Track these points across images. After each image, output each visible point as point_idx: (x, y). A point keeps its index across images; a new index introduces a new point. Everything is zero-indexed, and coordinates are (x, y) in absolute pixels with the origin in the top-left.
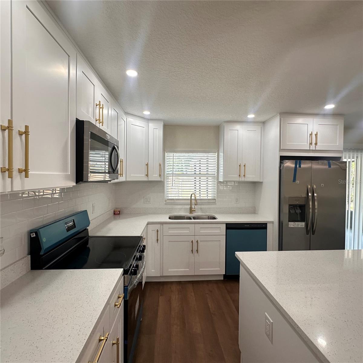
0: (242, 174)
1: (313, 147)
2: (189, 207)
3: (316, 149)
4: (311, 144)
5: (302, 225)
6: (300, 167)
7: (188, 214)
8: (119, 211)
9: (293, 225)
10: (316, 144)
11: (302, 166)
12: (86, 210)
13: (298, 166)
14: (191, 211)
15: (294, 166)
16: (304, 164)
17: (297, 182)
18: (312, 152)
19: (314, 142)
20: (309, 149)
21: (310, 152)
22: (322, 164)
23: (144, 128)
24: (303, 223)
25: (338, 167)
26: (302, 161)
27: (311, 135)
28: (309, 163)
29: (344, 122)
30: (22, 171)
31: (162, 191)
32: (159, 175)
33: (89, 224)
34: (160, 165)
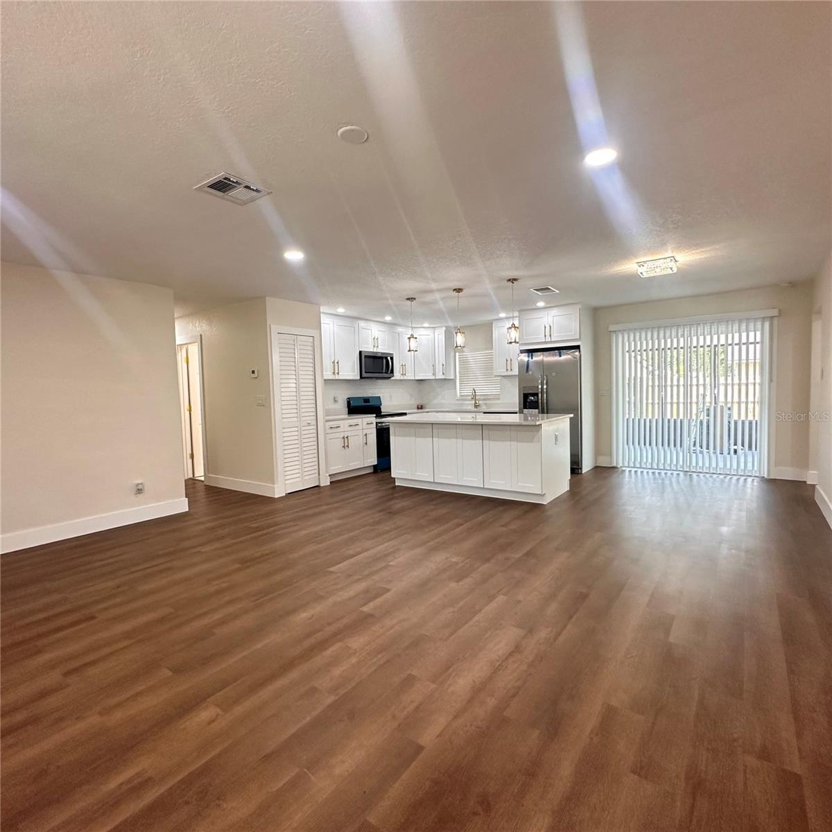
0: (509, 368)
1: (548, 339)
2: (474, 402)
3: (552, 340)
4: (545, 336)
5: (535, 411)
6: (532, 358)
7: (474, 409)
9: (527, 412)
10: (550, 336)
11: (534, 358)
12: (379, 397)
13: (530, 358)
14: (476, 406)
15: (527, 359)
16: (537, 356)
17: (530, 372)
19: (547, 334)
20: (545, 341)
21: (548, 344)
22: (553, 355)
24: (537, 410)
25: (569, 356)
26: (534, 354)
27: (545, 327)
28: (540, 355)
29: (580, 309)
30: (337, 373)
31: (455, 388)
32: (443, 374)
33: (381, 405)
34: (443, 365)
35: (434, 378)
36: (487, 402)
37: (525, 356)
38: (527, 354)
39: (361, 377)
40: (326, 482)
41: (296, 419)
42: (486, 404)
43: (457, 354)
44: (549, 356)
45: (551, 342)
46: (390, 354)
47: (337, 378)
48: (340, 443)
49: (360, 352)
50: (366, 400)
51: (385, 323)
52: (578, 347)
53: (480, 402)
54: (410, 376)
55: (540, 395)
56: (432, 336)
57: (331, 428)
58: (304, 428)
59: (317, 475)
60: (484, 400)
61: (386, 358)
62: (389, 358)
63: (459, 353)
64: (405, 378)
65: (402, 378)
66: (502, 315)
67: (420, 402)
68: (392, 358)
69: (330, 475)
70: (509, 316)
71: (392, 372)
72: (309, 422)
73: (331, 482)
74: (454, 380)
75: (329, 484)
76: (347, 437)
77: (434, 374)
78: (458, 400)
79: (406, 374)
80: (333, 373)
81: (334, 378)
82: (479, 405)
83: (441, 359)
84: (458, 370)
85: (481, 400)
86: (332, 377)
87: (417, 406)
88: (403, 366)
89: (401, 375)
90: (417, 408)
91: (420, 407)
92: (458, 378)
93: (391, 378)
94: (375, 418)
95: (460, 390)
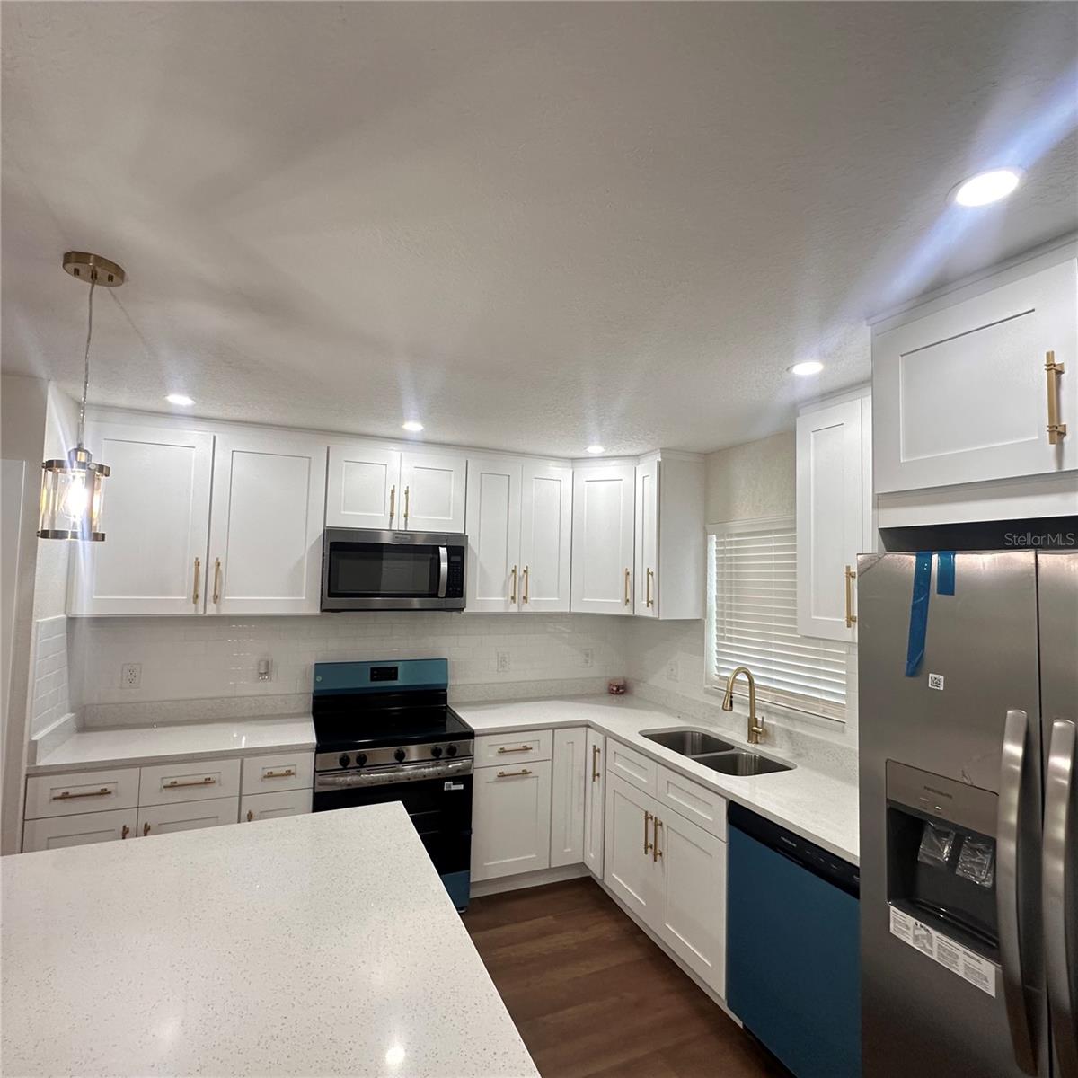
4: (1057, 433)
8: (620, 687)
9: (916, 938)
12: (446, 660)
14: (751, 732)
17: (936, 681)
23: (622, 483)
24: (990, 968)
26: (961, 558)
30: (216, 597)
31: (701, 650)
32: (648, 602)
33: (447, 685)
34: (648, 573)
35: (626, 611)
36: (798, 729)
38: (911, 560)
39: (322, 611)
42: (789, 734)
43: (713, 539)
46: (451, 536)
47: (211, 609)
49: (327, 533)
50: (386, 671)
51: (400, 440)
53: (771, 721)
54: (546, 601)
56: (628, 480)
57: (65, 796)
60: (789, 715)
61: (433, 550)
62: (443, 551)
63: (721, 533)
64: (527, 608)
65: (514, 608)
67: (618, 673)
68: (458, 553)
71: (456, 586)
74: (694, 627)
76: (146, 829)
77: (631, 601)
78: (707, 692)
79: (531, 599)
80: (196, 597)
81: (201, 612)
82: (765, 733)
83: (648, 557)
84: (713, 591)
85: (776, 714)
86: (189, 610)
87: (607, 687)
88: (520, 572)
89: (506, 601)
90: (606, 691)
91: (615, 689)
92: (714, 616)
93: (463, 609)
94: (313, 753)
95: (716, 660)
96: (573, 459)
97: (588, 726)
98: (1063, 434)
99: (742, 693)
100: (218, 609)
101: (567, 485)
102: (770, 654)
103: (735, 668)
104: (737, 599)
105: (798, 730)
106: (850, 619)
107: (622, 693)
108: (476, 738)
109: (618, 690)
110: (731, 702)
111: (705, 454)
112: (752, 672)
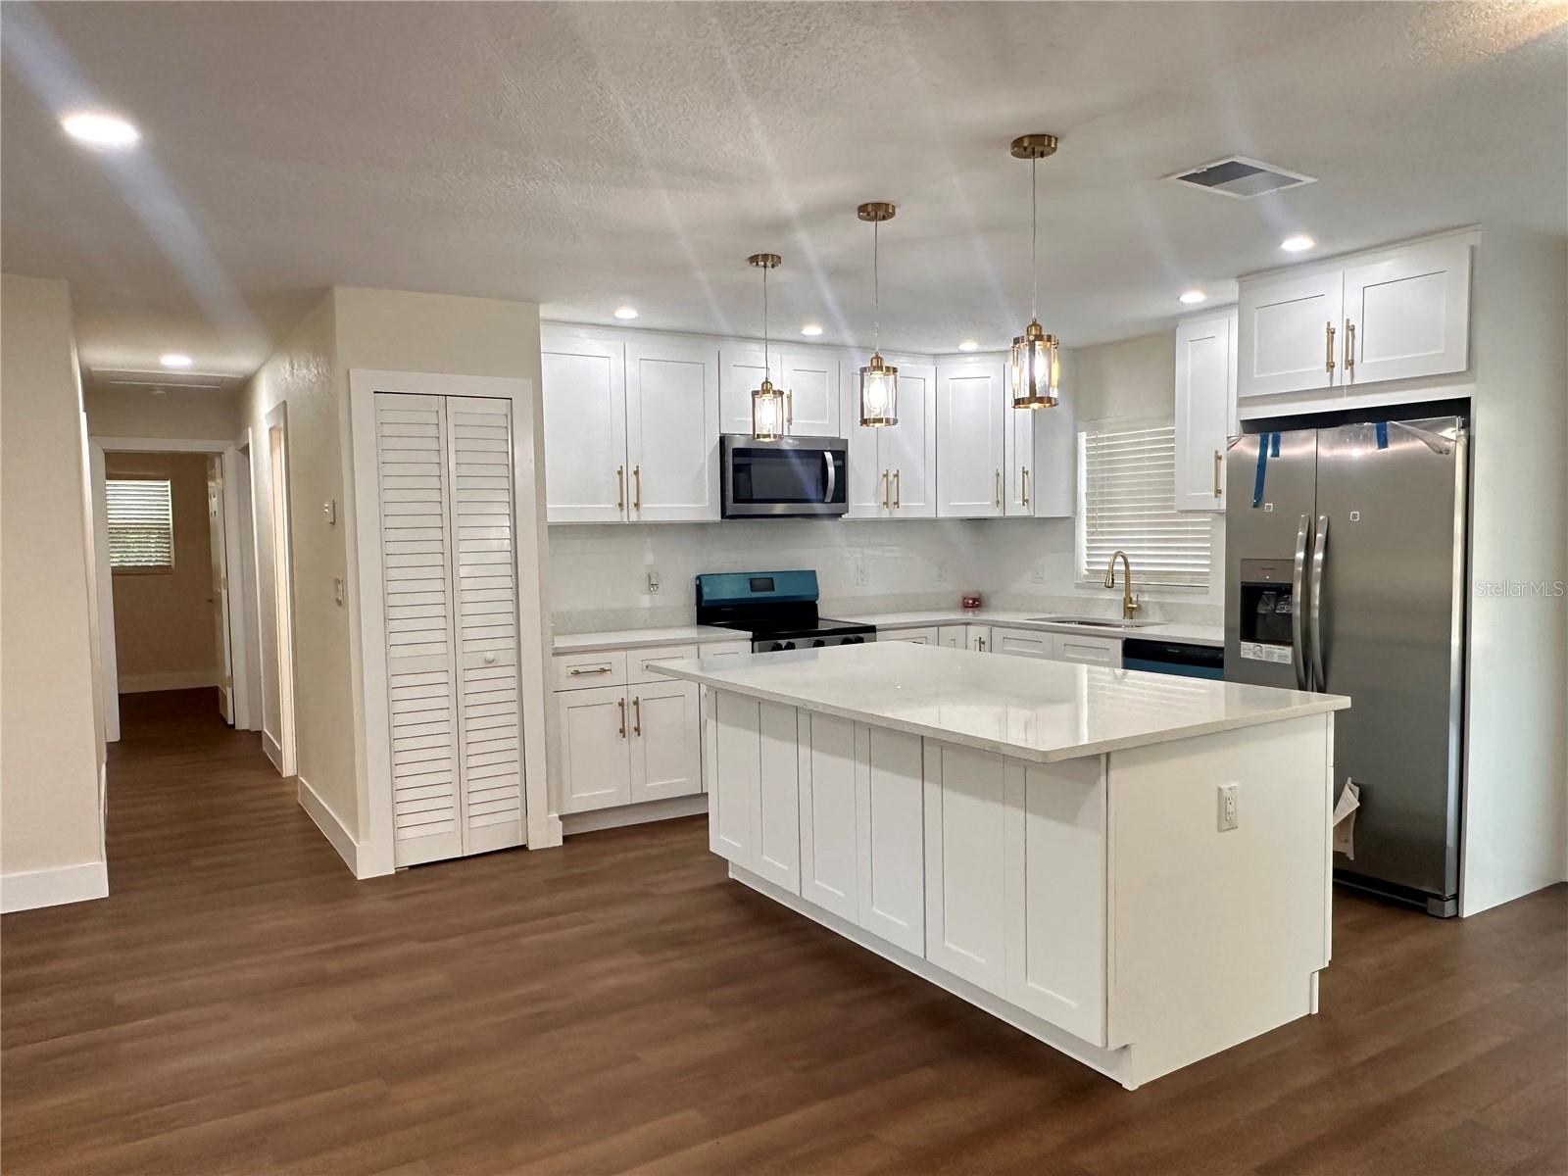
0: (1218, 486)
1: (1342, 377)
3: (1355, 382)
4: (1331, 366)
5: (1281, 654)
6: (1276, 454)
8: (975, 600)
9: (1255, 653)
10: (1350, 363)
11: (1284, 452)
13: (1270, 452)
15: (1256, 452)
16: (1292, 443)
17: (1269, 506)
18: (1349, 395)
19: (1338, 358)
20: (1328, 386)
21: (1341, 396)
22: (1357, 439)
23: (989, 380)
24: (1288, 650)
25: (1420, 444)
26: (1284, 435)
27: (1331, 333)
28: (1307, 440)
29: (1473, 249)
30: (637, 505)
31: (1071, 547)
32: (1024, 500)
33: (817, 596)
34: (1024, 472)
35: (996, 513)
36: (1170, 599)
37: (1252, 444)
38: (1257, 438)
39: (723, 515)
40: (546, 835)
41: (440, 648)
42: (1161, 605)
43: (1083, 437)
44: (1339, 442)
45: (1354, 389)
46: (832, 440)
47: (634, 517)
48: (610, 719)
49: (723, 440)
50: (764, 581)
51: (804, 344)
52: (1460, 408)
53: (1145, 598)
54: (915, 507)
55: (1298, 589)
56: (996, 377)
57: (577, 673)
58: (471, 675)
59: (518, 814)
60: (1159, 591)
61: (821, 455)
62: (829, 456)
63: (1090, 430)
64: (899, 514)
65: (885, 514)
66: (1193, 298)
67: (971, 589)
68: (841, 456)
69: (561, 818)
70: (1217, 300)
71: (841, 495)
72: (490, 655)
73: (566, 839)
74: (1068, 523)
75: (561, 843)
76: (636, 703)
77: (1001, 502)
78: (1078, 586)
79: (901, 504)
80: (621, 505)
81: (625, 520)
82: (1139, 608)
83: (1020, 454)
84: (1083, 488)
85: (1149, 591)
86: (614, 516)
87: (961, 600)
88: (891, 478)
89: (879, 507)
90: (961, 605)
91: (971, 602)
92: (1084, 514)
93: (840, 515)
94: (750, 643)
95: (1087, 554)
96: (936, 356)
97: (967, 624)
98: (1333, 366)
99: (1120, 581)
100: (639, 516)
101: (931, 383)
102: (1142, 540)
103: (1113, 552)
104: (1110, 494)
105: (1168, 601)
106: (1218, 492)
107: (978, 606)
108: (878, 633)
109: (974, 603)
110: (1113, 580)
111: (1076, 350)
112: (1126, 552)
